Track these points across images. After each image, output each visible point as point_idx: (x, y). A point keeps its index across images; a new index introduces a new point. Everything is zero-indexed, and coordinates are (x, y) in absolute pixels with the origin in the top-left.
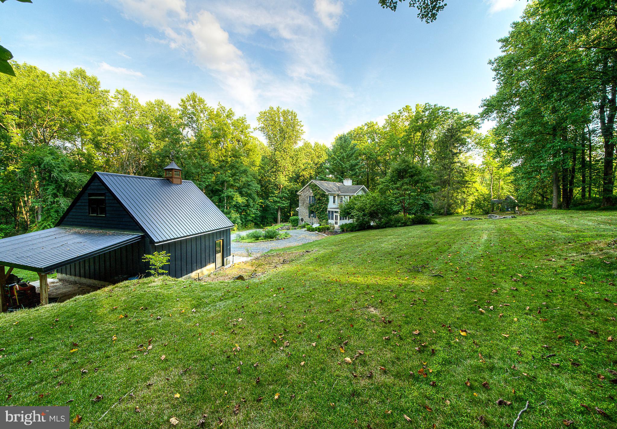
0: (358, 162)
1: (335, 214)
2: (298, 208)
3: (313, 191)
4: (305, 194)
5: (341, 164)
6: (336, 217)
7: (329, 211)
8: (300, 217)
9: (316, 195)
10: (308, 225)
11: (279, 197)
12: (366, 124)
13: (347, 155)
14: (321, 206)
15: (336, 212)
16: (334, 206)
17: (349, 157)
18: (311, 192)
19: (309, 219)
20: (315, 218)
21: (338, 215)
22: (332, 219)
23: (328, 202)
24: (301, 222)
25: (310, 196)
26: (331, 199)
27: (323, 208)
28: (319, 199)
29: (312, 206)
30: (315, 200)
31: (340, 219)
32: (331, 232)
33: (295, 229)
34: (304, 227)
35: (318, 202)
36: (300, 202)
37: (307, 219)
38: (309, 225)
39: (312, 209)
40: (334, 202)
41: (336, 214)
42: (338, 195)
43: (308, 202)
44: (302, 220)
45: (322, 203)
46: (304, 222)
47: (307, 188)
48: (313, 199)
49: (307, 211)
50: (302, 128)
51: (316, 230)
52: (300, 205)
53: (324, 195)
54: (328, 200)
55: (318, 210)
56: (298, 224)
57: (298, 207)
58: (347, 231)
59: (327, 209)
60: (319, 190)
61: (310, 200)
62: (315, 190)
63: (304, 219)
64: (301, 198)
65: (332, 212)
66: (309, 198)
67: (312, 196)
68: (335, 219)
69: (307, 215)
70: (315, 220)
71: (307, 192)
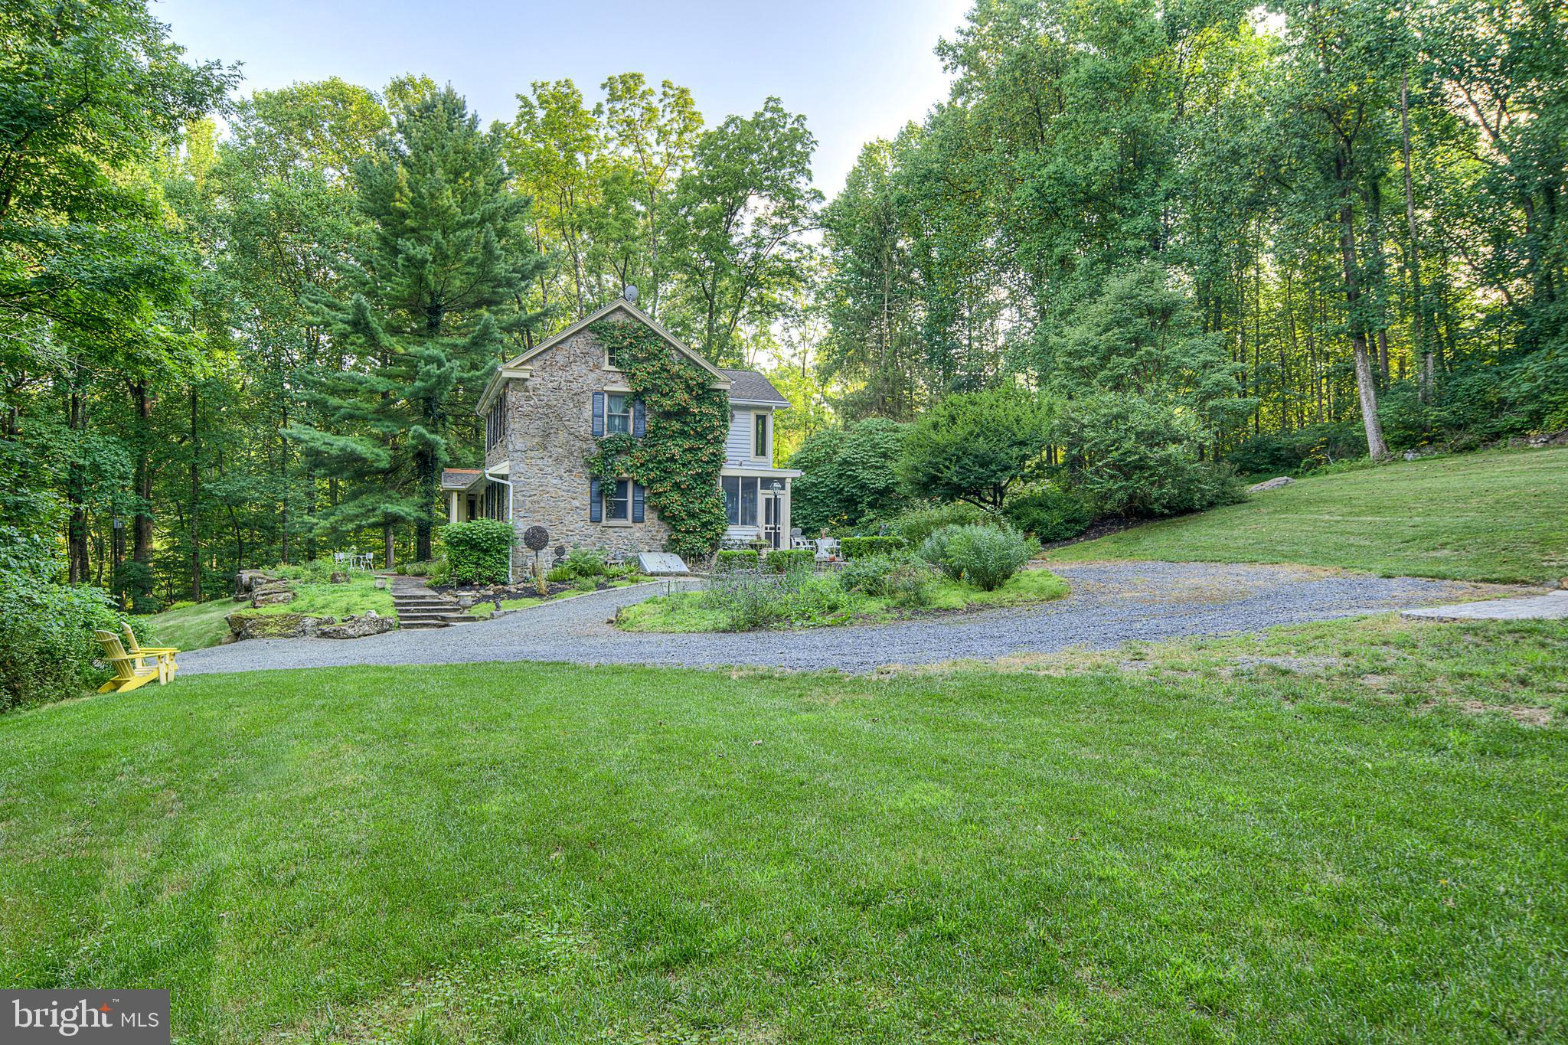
1: (762, 496)
2: (503, 468)
3: (625, 362)
4: (558, 376)
6: (773, 506)
7: (730, 482)
8: (517, 522)
9: (652, 390)
14: (692, 449)
15: (767, 482)
18: (607, 367)
19: (591, 529)
20: (638, 519)
21: (785, 497)
22: (750, 518)
24: (528, 551)
25: (599, 395)
28: (679, 413)
29: (619, 452)
30: (632, 415)
35: (667, 426)
36: (513, 423)
37: (577, 533)
41: (769, 494)
43: (585, 430)
44: (536, 538)
45: (697, 435)
46: (549, 551)
47: (578, 346)
48: (627, 411)
49: (580, 483)
52: (515, 441)
53: (704, 390)
55: (668, 473)
57: (500, 457)
59: (715, 466)
61: (597, 415)
62: (640, 360)
63: (552, 534)
64: (528, 399)
65: (750, 484)
66: (588, 406)
67: (613, 395)
68: (767, 522)
69: (576, 503)
70: (637, 532)
71: (577, 368)
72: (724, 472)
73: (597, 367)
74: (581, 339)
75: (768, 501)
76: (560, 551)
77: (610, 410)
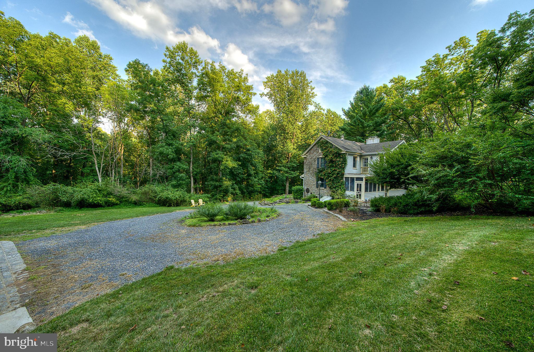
0: (385, 119)
1: (356, 183)
2: (303, 176)
3: (322, 150)
4: (312, 155)
5: (361, 122)
6: (359, 186)
7: (347, 178)
8: (305, 187)
9: (326, 156)
10: (314, 197)
11: (287, 167)
12: (392, 80)
13: (370, 111)
14: (335, 170)
15: (358, 179)
16: (354, 171)
17: (373, 113)
18: (320, 152)
19: (316, 189)
20: (325, 188)
21: (363, 183)
22: (352, 189)
23: (345, 164)
24: (306, 193)
25: (318, 158)
26: (350, 160)
27: (338, 174)
28: (331, 161)
29: (321, 171)
30: (326, 162)
31: (366, 190)
32: (354, 211)
33: (297, 202)
34: (309, 200)
35: (330, 164)
36: (305, 167)
37: (314, 190)
38: (317, 197)
39: (321, 175)
40: (354, 165)
41: (359, 182)
42: (361, 156)
43: (316, 167)
44: (308, 191)
45: (336, 166)
46: (309, 193)
47: (315, 148)
48: (323, 162)
49: (314, 179)
50: (313, 91)
51: (326, 206)
52: (305, 170)
53: (338, 154)
54: (345, 162)
55: (329, 176)
56: (302, 196)
57: (302, 173)
58: (388, 212)
59: (343, 175)
60: (331, 148)
61: (318, 163)
62: (325, 149)
63: (310, 190)
64: (307, 161)
65: (352, 179)
66: (316, 161)
67: (321, 158)
68: (357, 191)
69: (314, 183)
70: (325, 191)
71: (315, 153)
72: (345, 176)
73: (318, 152)
74: (316, 146)
75: (358, 184)
76: (311, 193)
77: (321, 161)
